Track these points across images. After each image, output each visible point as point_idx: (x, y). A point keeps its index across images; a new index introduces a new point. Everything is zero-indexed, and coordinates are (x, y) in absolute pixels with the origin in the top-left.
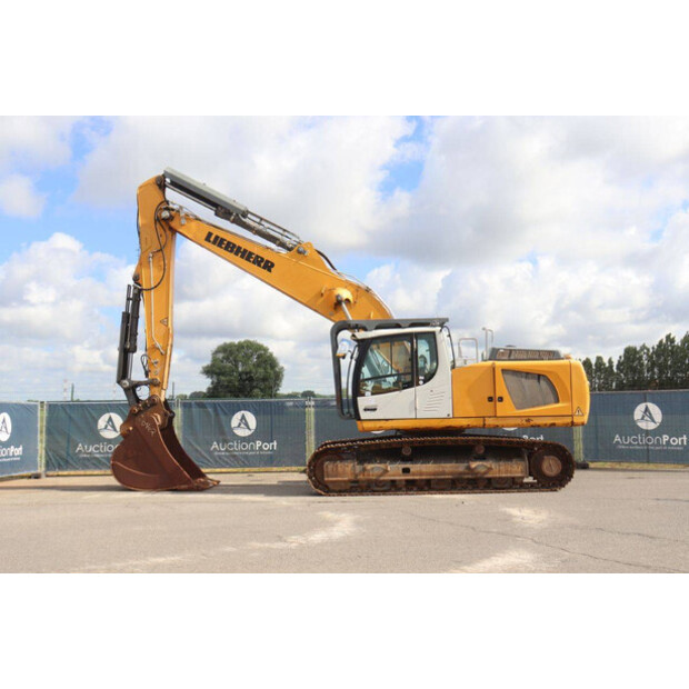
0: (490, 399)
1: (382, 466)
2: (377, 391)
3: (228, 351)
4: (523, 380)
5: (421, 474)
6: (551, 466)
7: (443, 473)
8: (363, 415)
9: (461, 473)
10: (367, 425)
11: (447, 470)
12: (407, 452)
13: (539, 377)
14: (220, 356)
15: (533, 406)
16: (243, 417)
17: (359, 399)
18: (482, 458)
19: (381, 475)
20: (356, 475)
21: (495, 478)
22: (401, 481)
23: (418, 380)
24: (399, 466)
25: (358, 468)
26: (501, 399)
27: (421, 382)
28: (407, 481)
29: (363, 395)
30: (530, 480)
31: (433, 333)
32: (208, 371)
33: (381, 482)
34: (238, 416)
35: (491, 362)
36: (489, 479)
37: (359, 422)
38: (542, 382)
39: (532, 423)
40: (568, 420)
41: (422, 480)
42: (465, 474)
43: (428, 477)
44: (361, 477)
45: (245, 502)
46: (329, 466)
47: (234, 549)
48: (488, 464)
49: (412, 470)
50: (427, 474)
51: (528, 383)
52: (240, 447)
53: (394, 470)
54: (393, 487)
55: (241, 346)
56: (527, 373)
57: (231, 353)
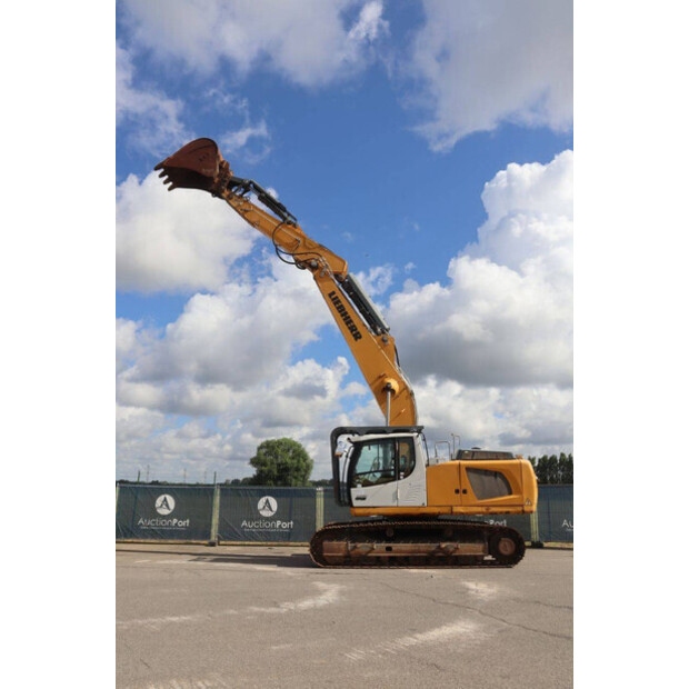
0: (457, 491)
1: (369, 545)
2: (366, 484)
3: (269, 448)
4: (484, 477)
5: (401, 552)
6: (506, 547)
7: (419, 552)
8: (356, 503)
9: (434, 552)
10: (358, 511)
11: (422, 549)
12: (390, 534)
13: (495, 473)
14: (264, 451)
15: (492, 497)
16: (267, 501)
17: (352, 490)
18: (451, 539)
19: (369, 552)
20: (349, 552)
21: (461, 556)
22: (384, 557)
23: (399, 475)
24: (384, 545)
25: (350, 545)
26: (465, 492)
27: (402, 477)
28: (390, 557)
29: (355, 487)
30: (489, 558)
31: (412, 438)
32: (254, 462)
33: (369, 557)
34: (263, 500)
35: (457, 462)
36: (456, 557)
37: (352, 509)
38: (498, 478)
39: (491, 511)
40: (520, 509)
41: (400, 557)
42: (436, 552)
43: (407, 555)
44: (352, 553)
45: (259, 571)
46: (326, 544)
47: (236, 613)
48: (454, 545)
49: (393, 548)
50: (406, 552)
51: (486, 479)
52: (265, 524)
53: (379, 548)
54: (378, 563)
55: (279, 443)
56: (487, 471)
57: (273, 448)
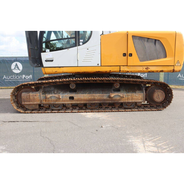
0: (125, 55)
1: (56, 96)
2: (53, 48)
4: (146, 43)
5: (81, 100)
6: (159, 96)
7: (94, 100)
8: (45, 64)
9: (104, 100)
10: (48, 70)
11: (96, 98)
13: (155, 41)
15: (151, 60)
17: (42, 54)
18: (118, 90)
19: (56, 101)
20: (41, 101)
21: (125, 103)
22: (68, 104)
23: (79, 42)
24: (67, 95)
26: (131, 55)
27: (81, 44)
28: (72, 104)
29: (45, 51)
33: (56, 104)
36: (122, 104)
37: (43, 69)
38: (157, 44)
39: (149, 70)
40: (171, 68)
41: (81, 104)
42: (107, 100)
43: (85, 102)
44: (44, 102)
46: (24, 95)
48: (121, 94)
49: (75, 98)
50: (84, 100)
52: (16, 77)
53: (64, 97)
54: (63, 108)
56: (148, 38)
